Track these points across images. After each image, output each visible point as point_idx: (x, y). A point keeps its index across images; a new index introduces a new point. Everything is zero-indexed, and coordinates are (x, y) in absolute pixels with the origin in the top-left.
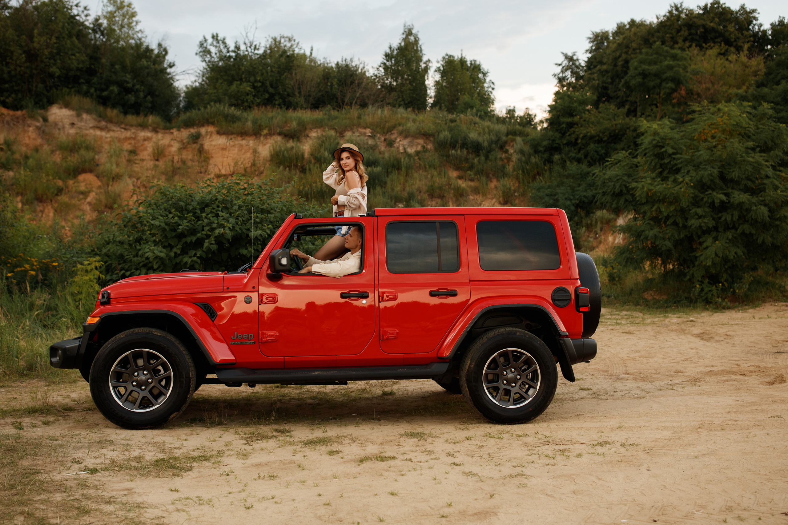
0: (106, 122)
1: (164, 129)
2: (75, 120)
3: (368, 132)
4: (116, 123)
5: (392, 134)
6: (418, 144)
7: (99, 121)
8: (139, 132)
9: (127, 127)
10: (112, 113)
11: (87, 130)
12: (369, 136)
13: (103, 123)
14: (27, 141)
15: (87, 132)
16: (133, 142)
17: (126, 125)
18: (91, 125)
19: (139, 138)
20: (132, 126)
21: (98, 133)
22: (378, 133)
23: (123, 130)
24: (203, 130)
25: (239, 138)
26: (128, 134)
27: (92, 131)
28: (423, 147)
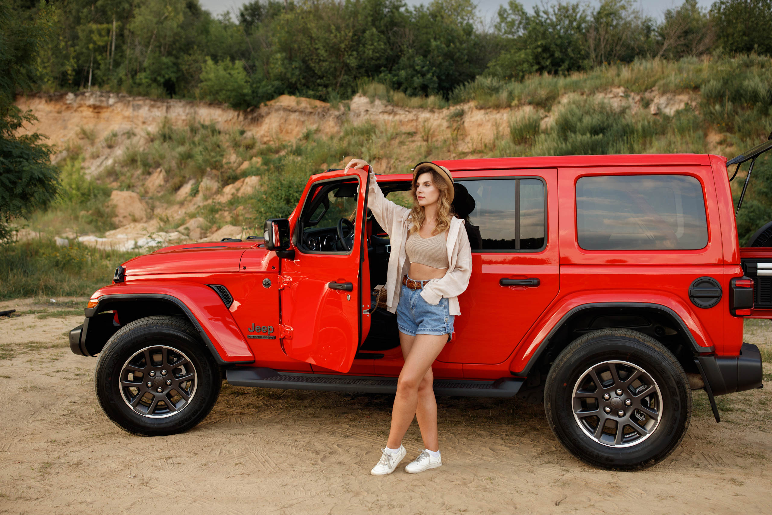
0: (393, 106)
1: (438, 109)
2: (369, 107)
3: (620, 91)
4: (402, 107)
5: (652, 91)
6: (681, 101)
7: (386, 106)
8: (420, 113)
9: (410, 110)
10: (398, 96)
11: (377, 115)
12: (621, 96)
13: (390, 108)
14: (327, 130)
15: (377, 117)
16: (415, 124)
17: (410, 108)
18: (380, 110)
19: (420, 120)
20: (414, 108)
21: (386, 117)
22: (632, 91)
23: (407, 113)
24: (466, 107)
25: (495, 112)
26: (411, 116)
27: (381, 116)
28: (687, 104)
